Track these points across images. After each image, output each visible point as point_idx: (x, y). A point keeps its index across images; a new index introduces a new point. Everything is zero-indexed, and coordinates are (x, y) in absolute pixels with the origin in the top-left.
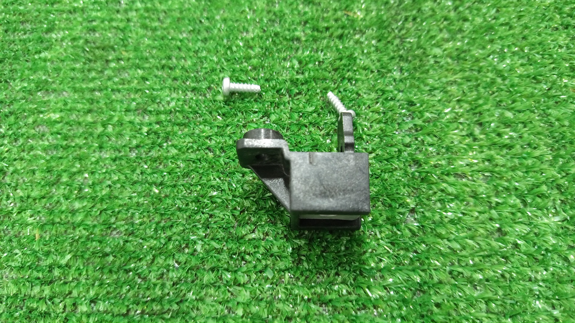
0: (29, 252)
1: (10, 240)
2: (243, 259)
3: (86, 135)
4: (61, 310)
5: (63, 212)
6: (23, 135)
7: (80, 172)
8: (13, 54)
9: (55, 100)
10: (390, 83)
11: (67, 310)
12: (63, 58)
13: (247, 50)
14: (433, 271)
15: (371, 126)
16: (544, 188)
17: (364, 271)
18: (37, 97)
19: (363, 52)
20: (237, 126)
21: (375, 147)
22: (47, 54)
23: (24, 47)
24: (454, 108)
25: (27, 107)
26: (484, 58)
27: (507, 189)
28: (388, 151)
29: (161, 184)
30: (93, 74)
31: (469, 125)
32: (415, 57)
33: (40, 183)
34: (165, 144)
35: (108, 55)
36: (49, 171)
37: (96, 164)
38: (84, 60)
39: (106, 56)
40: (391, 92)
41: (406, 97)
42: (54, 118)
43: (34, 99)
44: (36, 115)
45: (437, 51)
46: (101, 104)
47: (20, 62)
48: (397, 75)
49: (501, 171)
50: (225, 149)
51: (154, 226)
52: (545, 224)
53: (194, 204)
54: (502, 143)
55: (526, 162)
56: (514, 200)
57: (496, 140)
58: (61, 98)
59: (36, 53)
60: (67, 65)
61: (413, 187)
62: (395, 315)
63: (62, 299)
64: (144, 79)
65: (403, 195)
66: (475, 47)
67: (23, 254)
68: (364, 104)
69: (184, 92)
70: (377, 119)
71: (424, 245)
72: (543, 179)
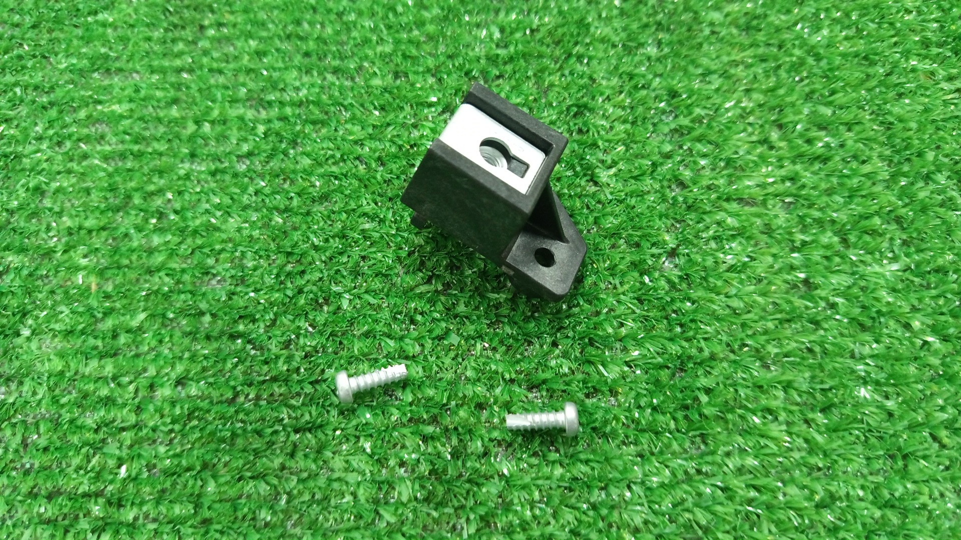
0: (81, 309)
1: (52, 292)
2: (413, 321)
3: (170, 137)
4: (132, 395)
5: (133, 251)
6: (70, 136)
7: (160, 192)
8: (54, 14)
9: (120, 84)
10: (640, 63)
11: (140, 395)
12: (132, 22)
13: (419, 11)
14: (702, 341)
15: (611, 128)
16: (877, 221)
17: (596, 338)
18: (91, 81)
19: (600, 16)
20: (403, 125)
21: (616, 159)
22: (106, 16)
23: (70, 4)
24: (739, 101)
25: (77, 95)
26: (788, 28)
27: (819, 222)
28: (636, 165)
29: (287, 210)
30: (181, 46)
31: (762, 126)
32: (681, 24)
33: (97, 208)
34: (292, 151)
35: (202, 19)
36: (111, 190)
37: (185, 179)
38: (165, 25)
39: (200, 20)
40: (644, 76)
41: (664, 83)
42: (120, 111)
43: (87, 83)
44: (91, 106)
45: (716, 16)
46: (192, 91)
47: (65, 28)
48: (652, 51)
49: (810, 195)
50: (385, 159)
51: (275, 271)
52: (876, 273)
53: (337, 239)
54: (813, 154)
55: (848, 182)
56: (830, 238)
57: (803, 149)
58: (130, 82)
59: (89, 14)
60: (138, 33)
61: (674, 219)
62: (642, 404)
63: (132, 378)
64: (260, 54)
65: (659, 229)
66: (775, 10)
67: (73, 312)
68: (602, 94)
69: (320, 74)
70: (621, 117)
71: (689, 304)
72: (876, 207)
